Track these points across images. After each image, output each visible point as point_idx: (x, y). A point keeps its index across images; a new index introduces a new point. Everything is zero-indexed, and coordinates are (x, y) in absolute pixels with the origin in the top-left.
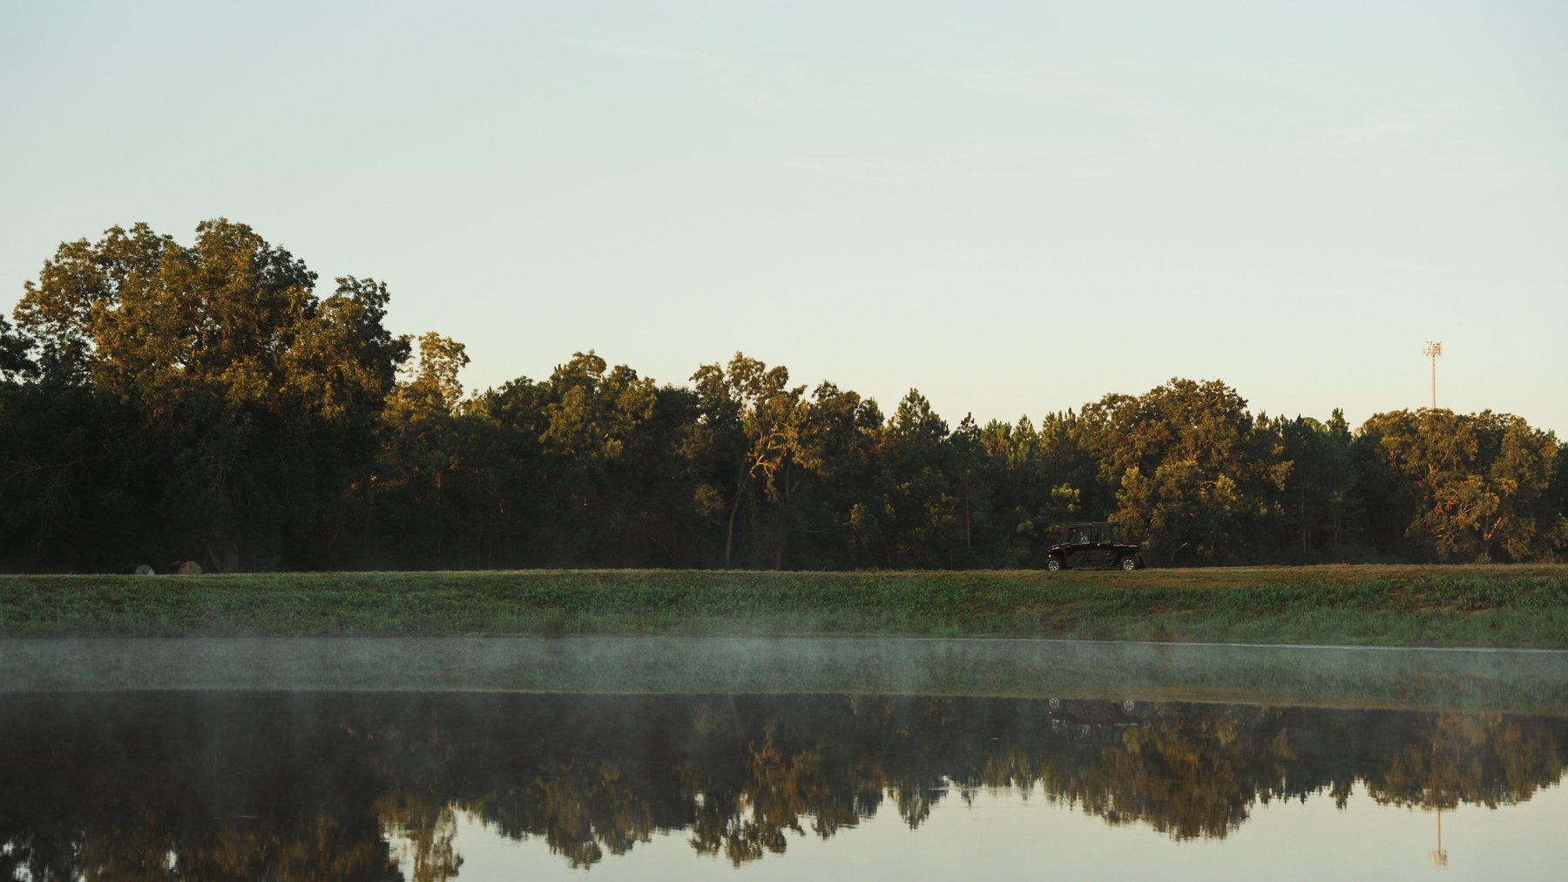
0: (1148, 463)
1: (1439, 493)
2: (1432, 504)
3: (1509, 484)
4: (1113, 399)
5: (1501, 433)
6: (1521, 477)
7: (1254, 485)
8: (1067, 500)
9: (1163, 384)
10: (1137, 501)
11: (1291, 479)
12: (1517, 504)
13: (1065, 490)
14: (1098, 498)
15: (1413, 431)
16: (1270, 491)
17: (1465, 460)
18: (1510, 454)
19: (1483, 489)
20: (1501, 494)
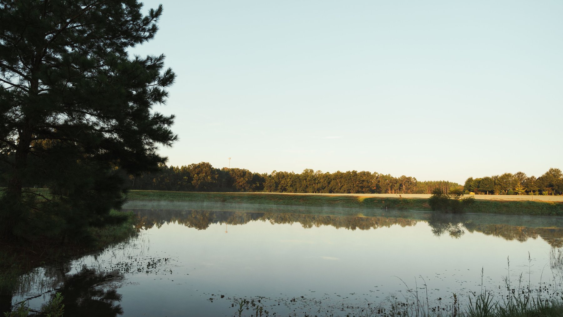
0: (198, 174)
1: (237, 180)
2: (236, 182)
3: (247, 179)
4: (193, 164)
5: (246, 172)
6: (248, 178)
7: (213, 178)
8: (186, 179)
9: (201, 162)
10: (196, 180)
11: (218, 177)
12: (248, 182)
13: (186, 178)
14: (190, 179)
15: (234, 171)
16: (215, 179)
17: (241, 176)
18: (247, 175)
19: (243, 180)
20: (246, 181)
